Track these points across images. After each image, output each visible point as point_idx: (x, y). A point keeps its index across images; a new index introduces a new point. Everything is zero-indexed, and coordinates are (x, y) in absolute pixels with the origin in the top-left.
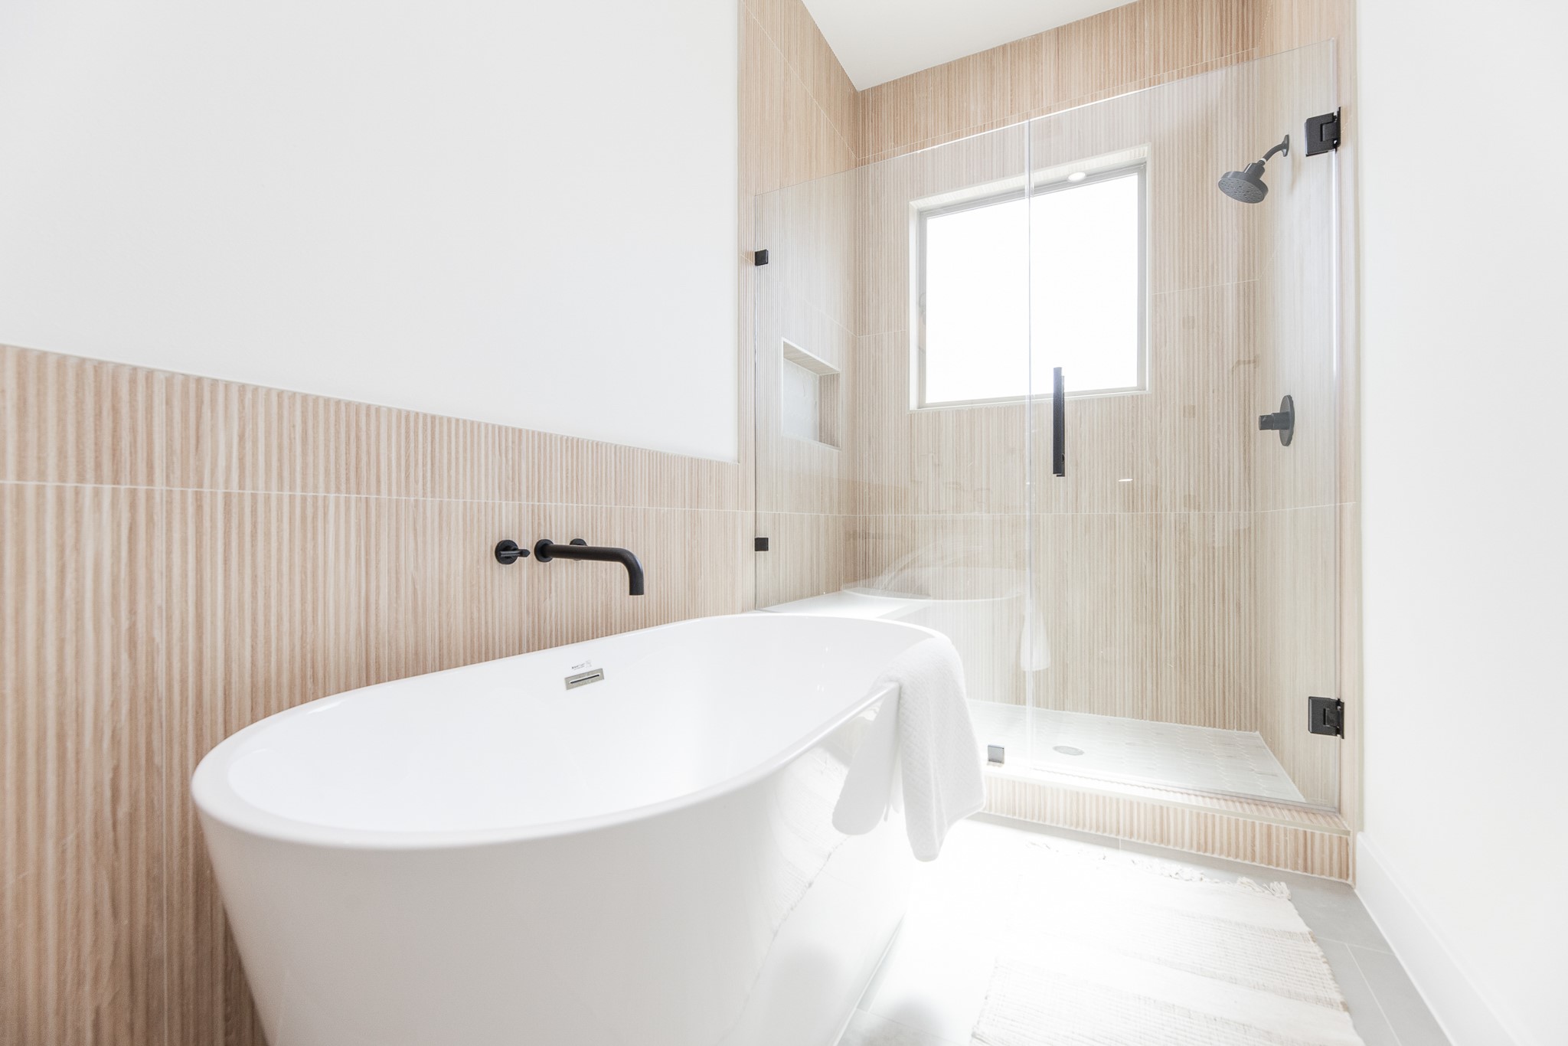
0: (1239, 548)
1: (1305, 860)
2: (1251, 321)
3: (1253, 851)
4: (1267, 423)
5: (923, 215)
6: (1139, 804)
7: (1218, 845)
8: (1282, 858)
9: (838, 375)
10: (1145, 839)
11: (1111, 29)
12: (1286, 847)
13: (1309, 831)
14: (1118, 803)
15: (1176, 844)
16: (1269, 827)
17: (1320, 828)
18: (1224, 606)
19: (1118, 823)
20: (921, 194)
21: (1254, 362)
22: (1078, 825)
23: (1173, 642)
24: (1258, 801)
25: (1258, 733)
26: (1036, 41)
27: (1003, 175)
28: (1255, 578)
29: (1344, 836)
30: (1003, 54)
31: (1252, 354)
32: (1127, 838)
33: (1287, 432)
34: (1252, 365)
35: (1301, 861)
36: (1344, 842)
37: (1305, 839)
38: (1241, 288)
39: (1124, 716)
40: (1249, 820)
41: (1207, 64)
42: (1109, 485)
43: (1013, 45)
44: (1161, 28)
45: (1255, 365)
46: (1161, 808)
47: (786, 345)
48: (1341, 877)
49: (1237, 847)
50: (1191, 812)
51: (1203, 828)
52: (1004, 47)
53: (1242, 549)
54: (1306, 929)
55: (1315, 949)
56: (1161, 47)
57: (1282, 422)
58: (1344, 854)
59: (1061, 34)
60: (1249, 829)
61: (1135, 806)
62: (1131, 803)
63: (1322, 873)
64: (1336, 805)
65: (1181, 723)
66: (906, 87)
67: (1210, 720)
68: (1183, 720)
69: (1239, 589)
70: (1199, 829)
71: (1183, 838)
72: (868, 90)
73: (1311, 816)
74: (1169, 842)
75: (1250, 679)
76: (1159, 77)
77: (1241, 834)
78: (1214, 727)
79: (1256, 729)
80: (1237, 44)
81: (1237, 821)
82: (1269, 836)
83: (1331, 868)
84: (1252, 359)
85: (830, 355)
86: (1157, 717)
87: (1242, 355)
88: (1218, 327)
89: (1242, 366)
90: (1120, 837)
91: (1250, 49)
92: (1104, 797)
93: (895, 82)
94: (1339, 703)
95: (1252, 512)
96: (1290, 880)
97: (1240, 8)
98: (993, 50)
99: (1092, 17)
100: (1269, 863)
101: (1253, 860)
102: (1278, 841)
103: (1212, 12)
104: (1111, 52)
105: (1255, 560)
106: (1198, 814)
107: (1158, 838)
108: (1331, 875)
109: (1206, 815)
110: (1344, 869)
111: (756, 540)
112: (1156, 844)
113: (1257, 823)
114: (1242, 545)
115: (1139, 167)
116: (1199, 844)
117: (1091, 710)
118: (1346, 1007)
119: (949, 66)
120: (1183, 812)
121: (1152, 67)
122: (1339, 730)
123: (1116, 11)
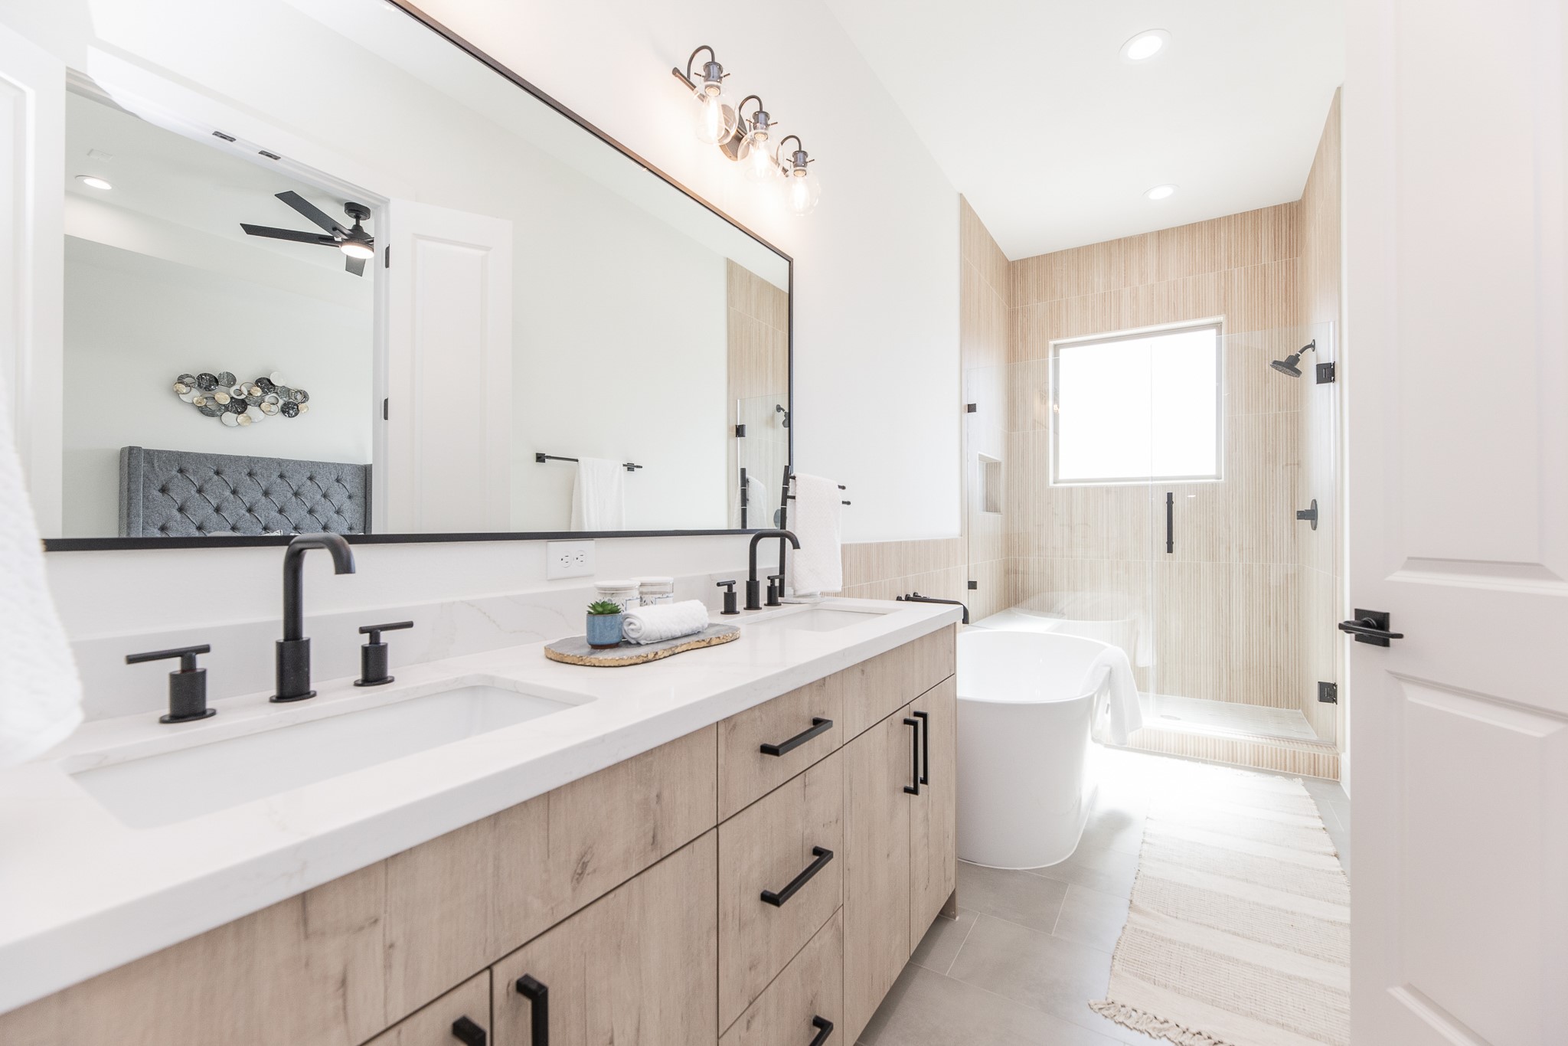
0: (1287, 588)
1: (1315, 769)
2: (1296, 438)
3: (1286, 765)
4: (1302, 515)
5: (1056, 347)
6: (1219, 740)
7: (1265, 762)
8: (1302, 768)
9: (1000, 463)
10: (1223, 760)
11: (1197, 236)
12: (1304, 763)
13: (1316, 753)
14: (1207, 740)
15: (1241, 762)
16: (1294, 752)
17: (1323, 753)
18: (1277, 625)
19: (1207, 751)
20: (1058, 337)
21: (1298, 464)
22: (1183, 753)
23: (1241, 650)
24: (1289, 740)
25: (1300, 711)
26: (1142, 238)
27: (1119, 328)
28: (1298, 608)
29: (1336, 756)
30: (1119, 245)
31: (1296, 460)
32: (1212, 760)
33: (1314, 521)
34: (1296, 466)
35: (1312, 770)
36: (1336, 759)
37: (1315, 758)
38: (1289, 416)
39: (1207, 698)
40: (1283, 748)
41: (1265, 265)
42: (1195, 543)
43: (1125, 239)
44: (1233, 239)
45: (1298, 467)
46: (1232, 742)
47: (979, 455)
48: (1334, 778)
49: (1277, 764)
50: (1250, 745)
51: (1256, 753)
52: (1119, 240)
53: (1289, 589)
54: (1307, 794)
55: (1313, 801)
56: (1233, 251)
57: (1310, 515)
58: (1336, 765)
59: (1161, 235)
60: (1283, 754)
61: (1217, 742)
62: (1215, 740)
63: (1324, 776)
64: (1334, 741)
65: (1247, 703)
66: (1046, 261)
67: (1267, 702)
68: (1248, 702)
69: (1288, 615)
70: (1254, 753)
71: (1245, 759)
72: (1017, 261)
73: (1319, 747)
74: (1237, 761)
75: (1295, 675)
76: (1231, 271)
77: (1279, 756)
78: (1270, 706)
79: (1299, 708)
80: (1286, 253)
81: (1276, 749)
82: (1294, 757)
83: (1329, 773)
84: (1296, 462)
85: (996, 453)
86: (1230, 699)
87: (1289, 460)
88: (1273, 441)
89: (1289, 467)
90: (1208, 759)
91: (1295, 258)
92: (1199, 737)
93: (1038, 257)
94: (1335, 685)
95: (1296, 565)
96: (1304, 778)
97: (1288, 229)
98: (1111, 242)
99: (1183, 226)
100: (1295, 771)
101: (1285, 770)
102: (1299, 759)
103: (1268, 230)
104: (1197, 251)
105: (1299, 598)
106: (1254, 746)
107: (1231, 759)
108: (1329, 777)
109: (1258, 746)
110: (1336, 774)
111: (969, 582)
112: (1229, 763)
113: (1288, 750)
114: (1289, 586)
115: (1218, 326)
116: (1254, 762)
117: (1183, 695)
118: (1320, 818)
119: (1078, 249)
120: (1245, 744)
121: (1226, 263)
122: (1335, 701)
123: (1200, 223)
